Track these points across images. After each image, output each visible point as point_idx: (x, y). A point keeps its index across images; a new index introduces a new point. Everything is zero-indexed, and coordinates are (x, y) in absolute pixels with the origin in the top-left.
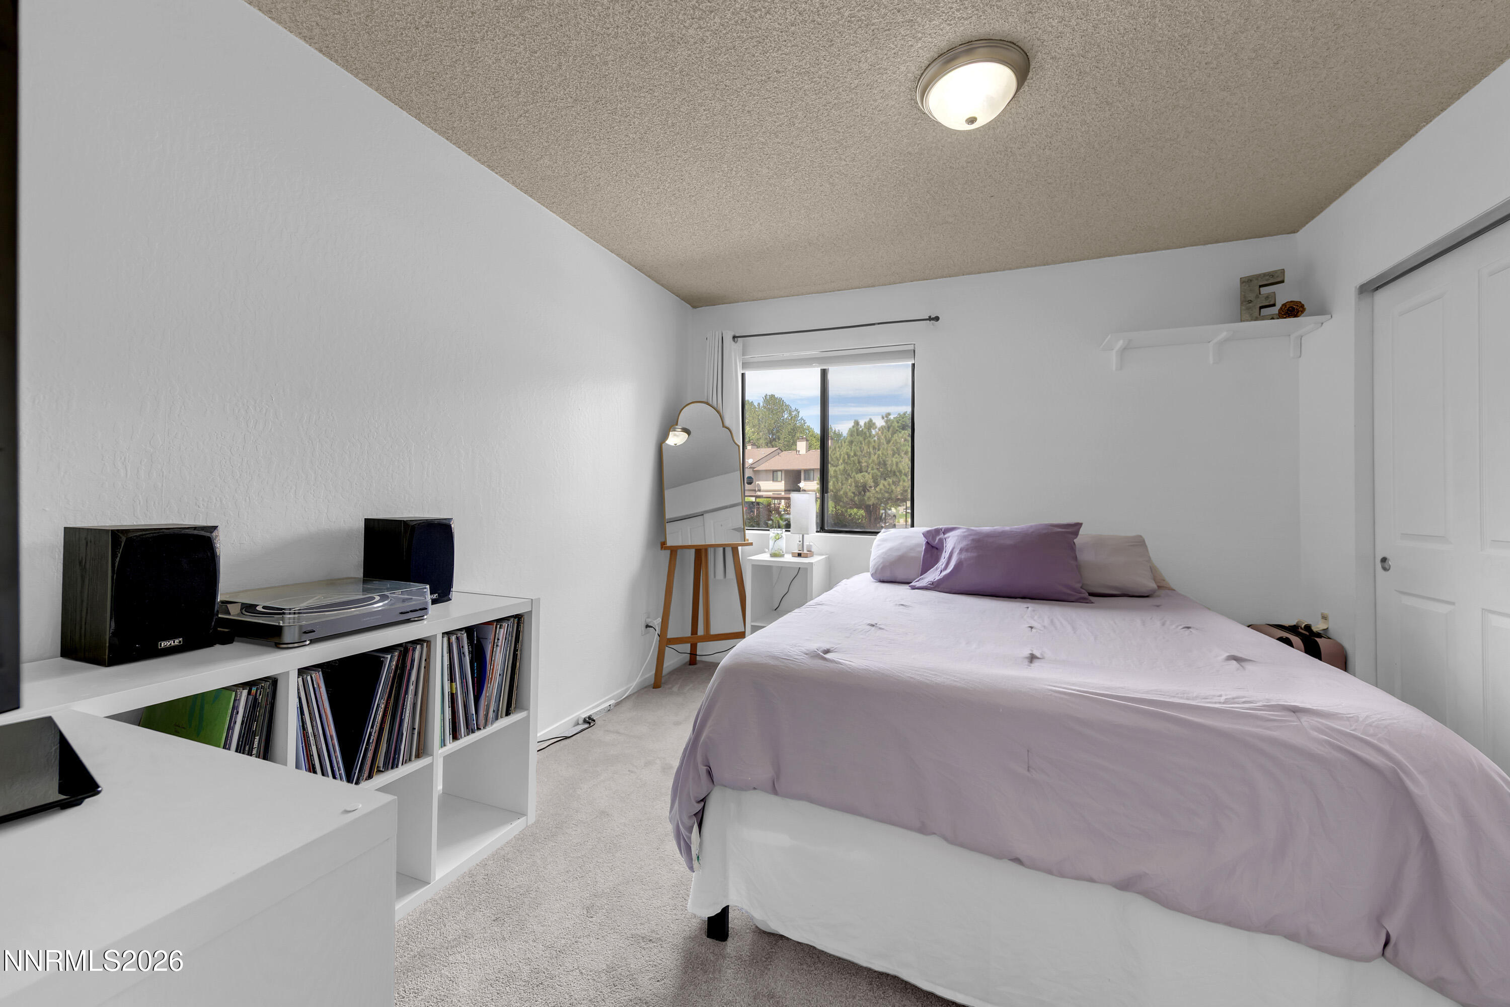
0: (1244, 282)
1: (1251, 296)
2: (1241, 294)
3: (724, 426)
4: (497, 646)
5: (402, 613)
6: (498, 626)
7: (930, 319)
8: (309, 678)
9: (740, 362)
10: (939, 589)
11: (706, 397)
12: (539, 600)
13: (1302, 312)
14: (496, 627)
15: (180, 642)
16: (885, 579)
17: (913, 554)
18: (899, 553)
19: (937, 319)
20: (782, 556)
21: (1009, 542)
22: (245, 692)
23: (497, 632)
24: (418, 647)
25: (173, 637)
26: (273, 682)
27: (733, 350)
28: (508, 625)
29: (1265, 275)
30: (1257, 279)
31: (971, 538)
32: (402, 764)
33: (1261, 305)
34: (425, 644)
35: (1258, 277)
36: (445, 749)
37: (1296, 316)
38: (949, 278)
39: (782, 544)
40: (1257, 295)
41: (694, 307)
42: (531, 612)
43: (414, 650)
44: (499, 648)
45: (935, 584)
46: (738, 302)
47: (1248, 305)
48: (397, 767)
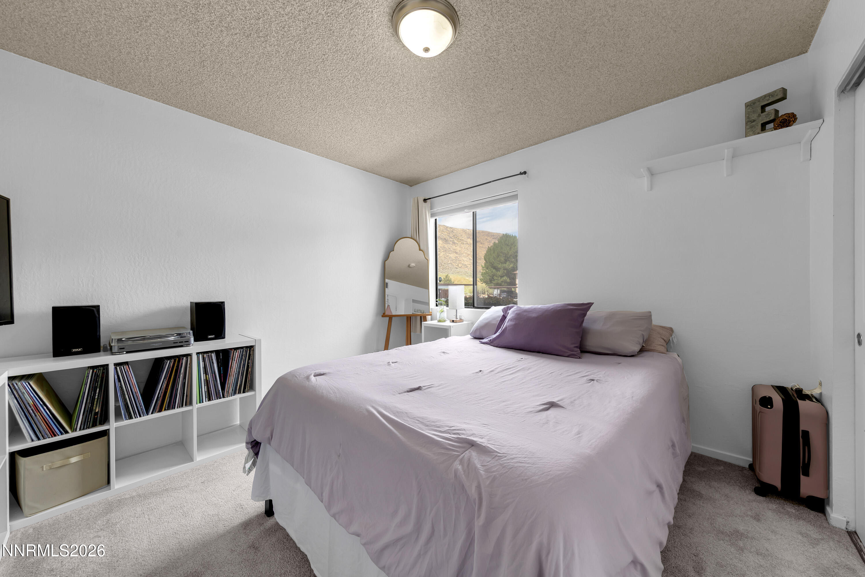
0: (748, 106)
1: (754, 116)
2: (746, 116)
3: (420, 250)
4: (234, 360)
5: (174, 343)
6: (235, 351)
7: (521, 174)
8: (122, 367)
9: (429, 214)
10: (492, 344)
11: (411, 235)
12: (260, 340)
13: (794, 121)
14: (234, 352)
15: (81, 350)
16: (477, 337)
17: (493, 322)
18: (486, 321)
19: (525, 173)
20: (445, 321)
21: (534, 315)
22: (91, 371)
23: (235, 354)
24: (185, 358)
25: (79, 348)
26: (105, 367)
27: (424, 208)
28: (240, 351)
29: (765, 96)
30: (759, 101)
31: (516, 312)
32: (177, 408)
33: (762, 122)
34: (189, 357)
35: (759, 100)
36: (201, 405)
37: (787, 126)
38: (536, 145)
39: (445, 315)
40: (759, 114)
41: (411, 186)
42: (255, 345)
43: (183, 359)
44: (235, 362)
45: (491, 341)
46: (429, 180)
47: (751, 124)
48: (174, 408)
